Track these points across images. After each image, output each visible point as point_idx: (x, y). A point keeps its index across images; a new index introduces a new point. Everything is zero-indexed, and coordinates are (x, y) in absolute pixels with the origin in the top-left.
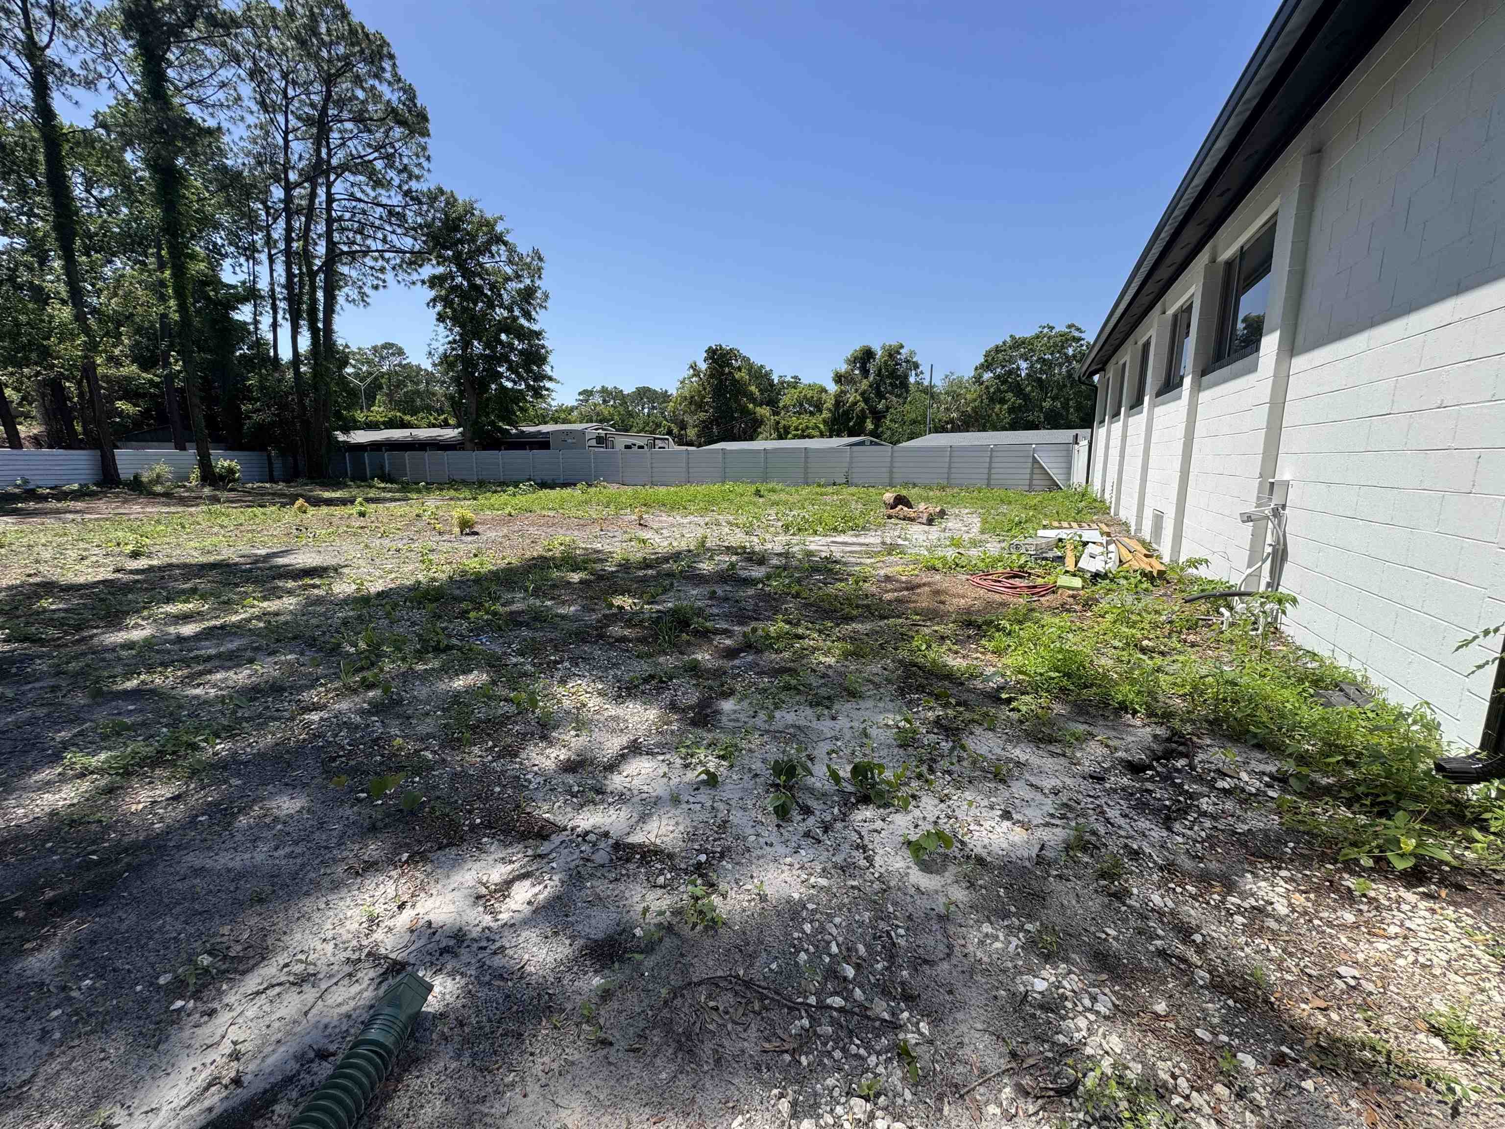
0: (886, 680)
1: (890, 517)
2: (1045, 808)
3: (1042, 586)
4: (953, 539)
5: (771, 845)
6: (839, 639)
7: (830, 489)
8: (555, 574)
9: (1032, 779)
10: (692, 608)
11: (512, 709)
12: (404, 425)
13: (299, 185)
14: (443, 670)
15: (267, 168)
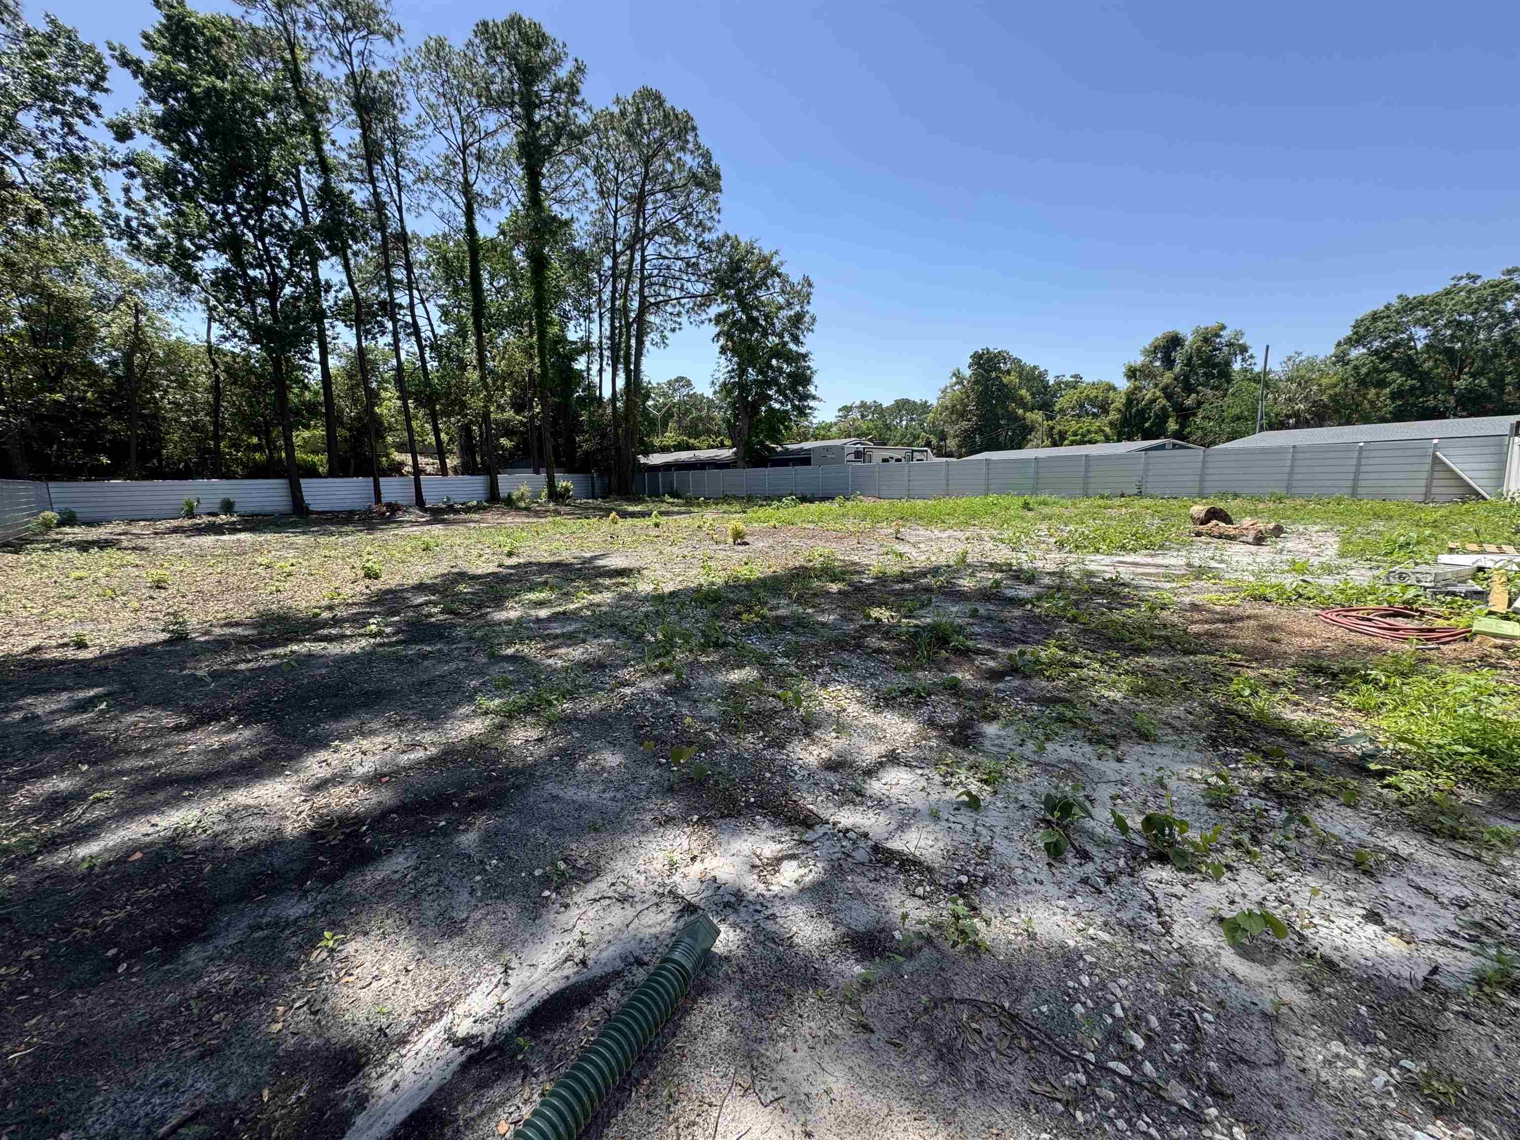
0: (1192, 725)
1: (1198, 534)
2: (1441, 922)
3: (1443, 630)
4: (1294, 562)
5: (1041, 883)
6: (1127, 672)
7: (1117, 502)
8: (816, 584)
9: (1419, 880)
10: (951, 624)
11: (781, 706)
12: (689, 448)
13: (622, 253)
14: (723, 663)
15: (602, 244)
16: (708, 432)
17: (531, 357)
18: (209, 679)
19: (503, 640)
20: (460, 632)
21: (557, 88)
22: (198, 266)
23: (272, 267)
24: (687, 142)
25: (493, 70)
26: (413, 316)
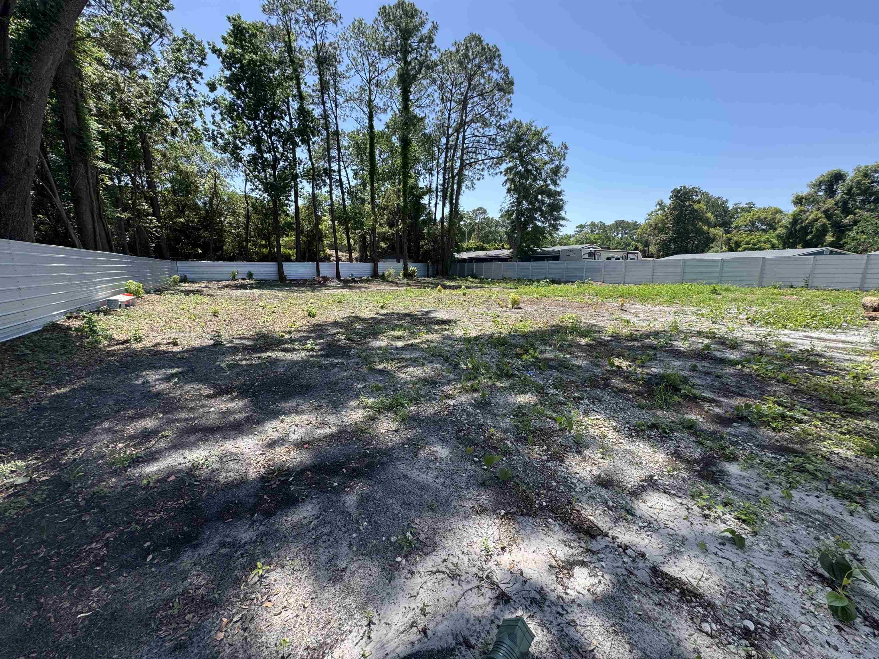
5: (836, 648)
7: (789, 291)
8: (570, 338)
10: (677, 376)
11: (557, 426)
12: (483, 249)
13: (452, 134)
14: (511, 389)
15: (441, 130)
16: (495, 240)
17: (399, 196)
18: (227, 369)
19: (377, 359)
20: (354, 352)
21: (421, 41)
22: (242, 153)
23: (275, 152)
24: (495, 64)
25: (388, 33)
26: (340, 176)
